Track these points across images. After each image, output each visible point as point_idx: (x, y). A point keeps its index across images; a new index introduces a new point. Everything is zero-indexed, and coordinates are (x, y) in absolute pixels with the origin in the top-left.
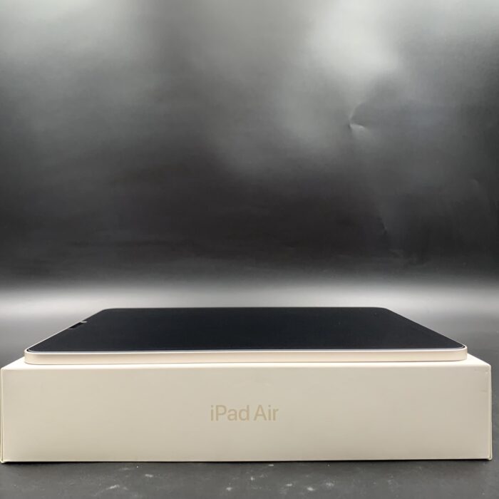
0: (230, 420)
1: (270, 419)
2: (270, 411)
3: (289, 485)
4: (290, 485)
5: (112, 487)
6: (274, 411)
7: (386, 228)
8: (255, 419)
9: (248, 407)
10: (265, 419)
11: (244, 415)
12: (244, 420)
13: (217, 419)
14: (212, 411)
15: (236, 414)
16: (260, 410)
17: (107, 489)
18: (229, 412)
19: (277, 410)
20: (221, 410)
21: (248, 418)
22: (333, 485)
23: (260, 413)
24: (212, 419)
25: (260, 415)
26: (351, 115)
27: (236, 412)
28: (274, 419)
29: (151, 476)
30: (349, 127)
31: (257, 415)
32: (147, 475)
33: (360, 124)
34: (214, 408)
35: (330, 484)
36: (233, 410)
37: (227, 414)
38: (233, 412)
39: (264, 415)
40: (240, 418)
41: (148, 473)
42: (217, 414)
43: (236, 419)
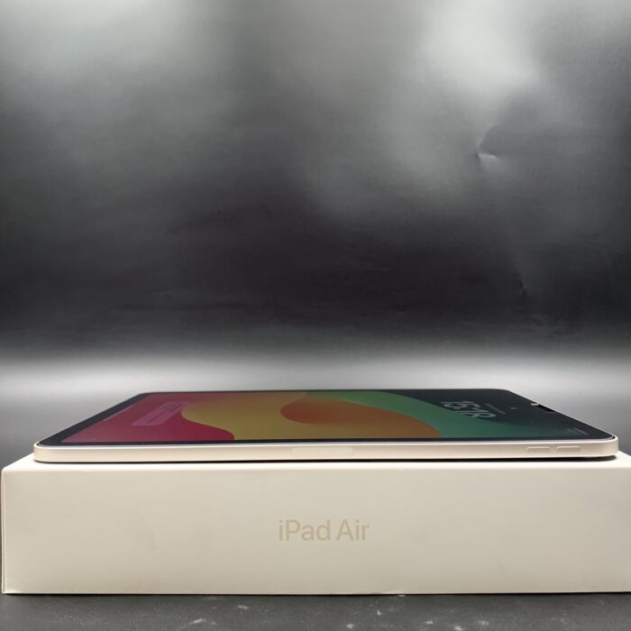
0: (306, 539)
1: (358, 538)
2: (357, 527)
3: (428, 623)
4: (431, 622)
5: (196, 622)
6: (364, 528)
7: (525, 287)
8: (338, 538)
9: (328, 521)
10: (352, 539)
11: (323, 533)
12: (323, 539)
13: (288, 538)
14: (281, 528)
15: (312, 533)
16: (345, 526)
17: (191, 623)
18: (304, 528)
19: (368, 526)
20: (293, 526)
21: (328, 537)
22: (488, 624)
23: (345, 530)
24: (281, 539)
25: (346, 533)
26: (479, 141)
27: (312, 529)
28: (364, 539)
29: (246, 608)
30: (477, 157)
31: (341, 533)
32: (240, 607)
33: (491, 153)
34: (284, 524)
35: (483, 623)
36: (309, 526)
37: (301, 532)
38: (308, 530)
39: (349, 533)
40: (319, 537)
41: (241, 604)
42: (288, 532)
43: (312, 538)
